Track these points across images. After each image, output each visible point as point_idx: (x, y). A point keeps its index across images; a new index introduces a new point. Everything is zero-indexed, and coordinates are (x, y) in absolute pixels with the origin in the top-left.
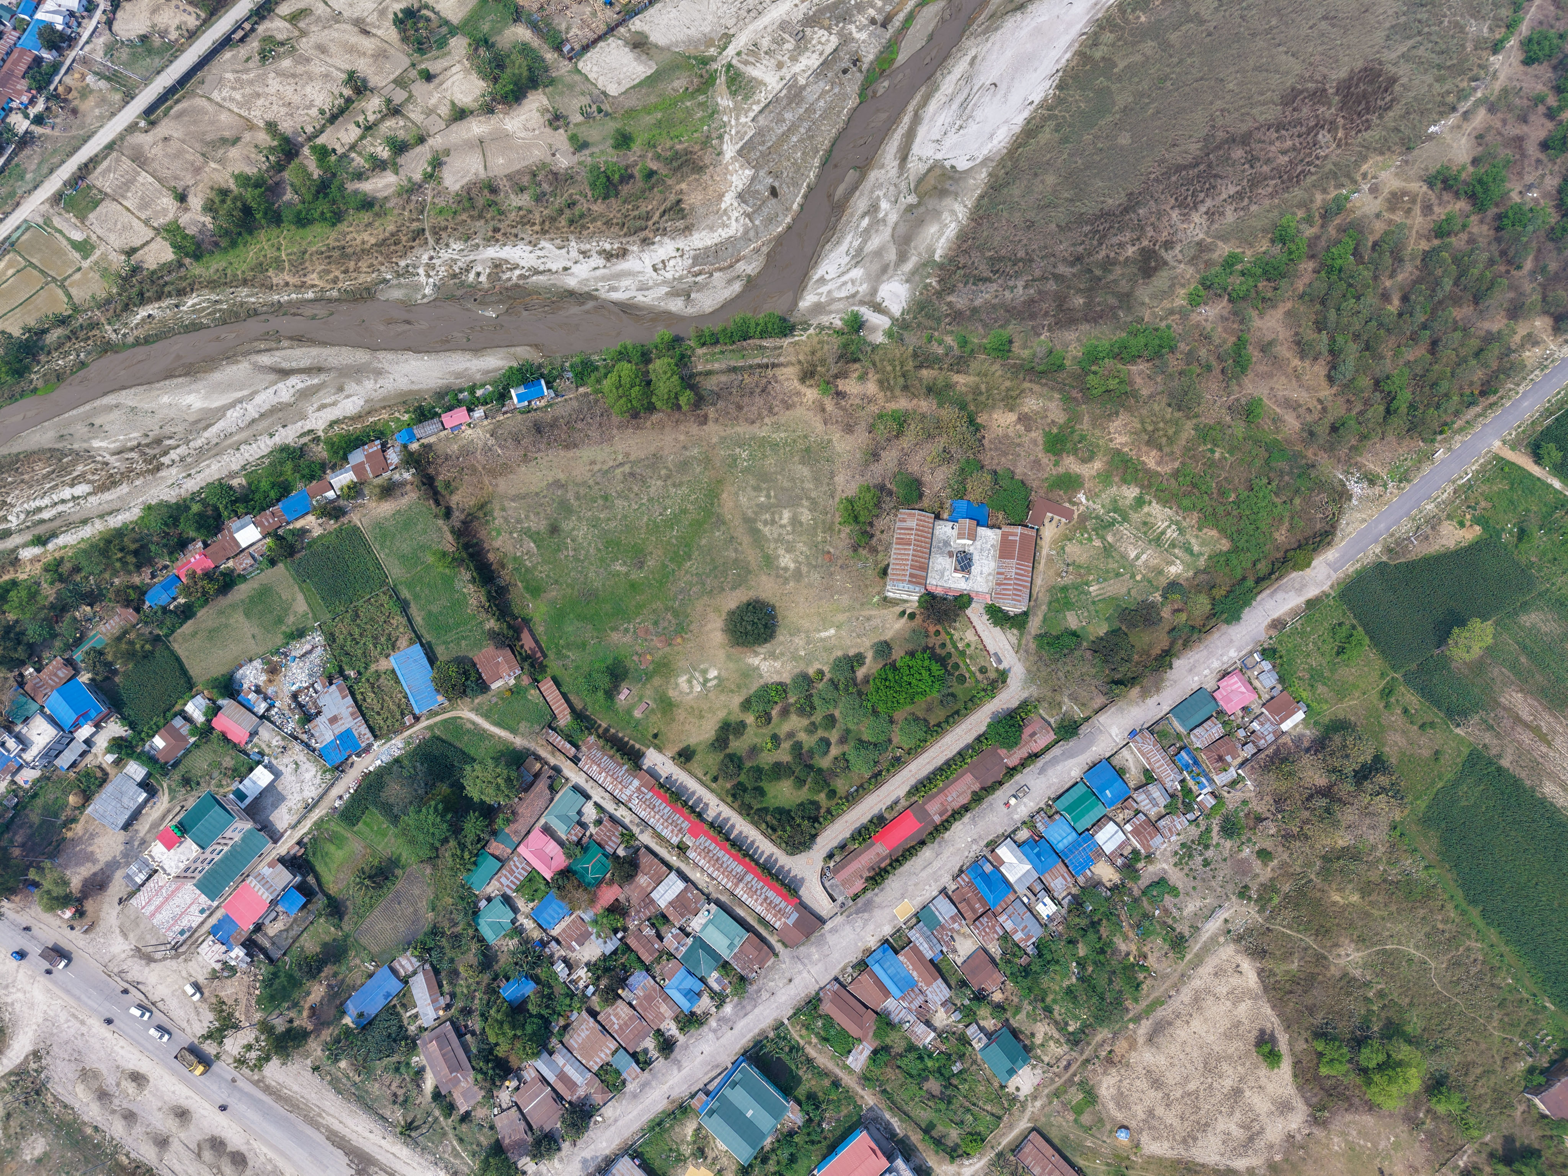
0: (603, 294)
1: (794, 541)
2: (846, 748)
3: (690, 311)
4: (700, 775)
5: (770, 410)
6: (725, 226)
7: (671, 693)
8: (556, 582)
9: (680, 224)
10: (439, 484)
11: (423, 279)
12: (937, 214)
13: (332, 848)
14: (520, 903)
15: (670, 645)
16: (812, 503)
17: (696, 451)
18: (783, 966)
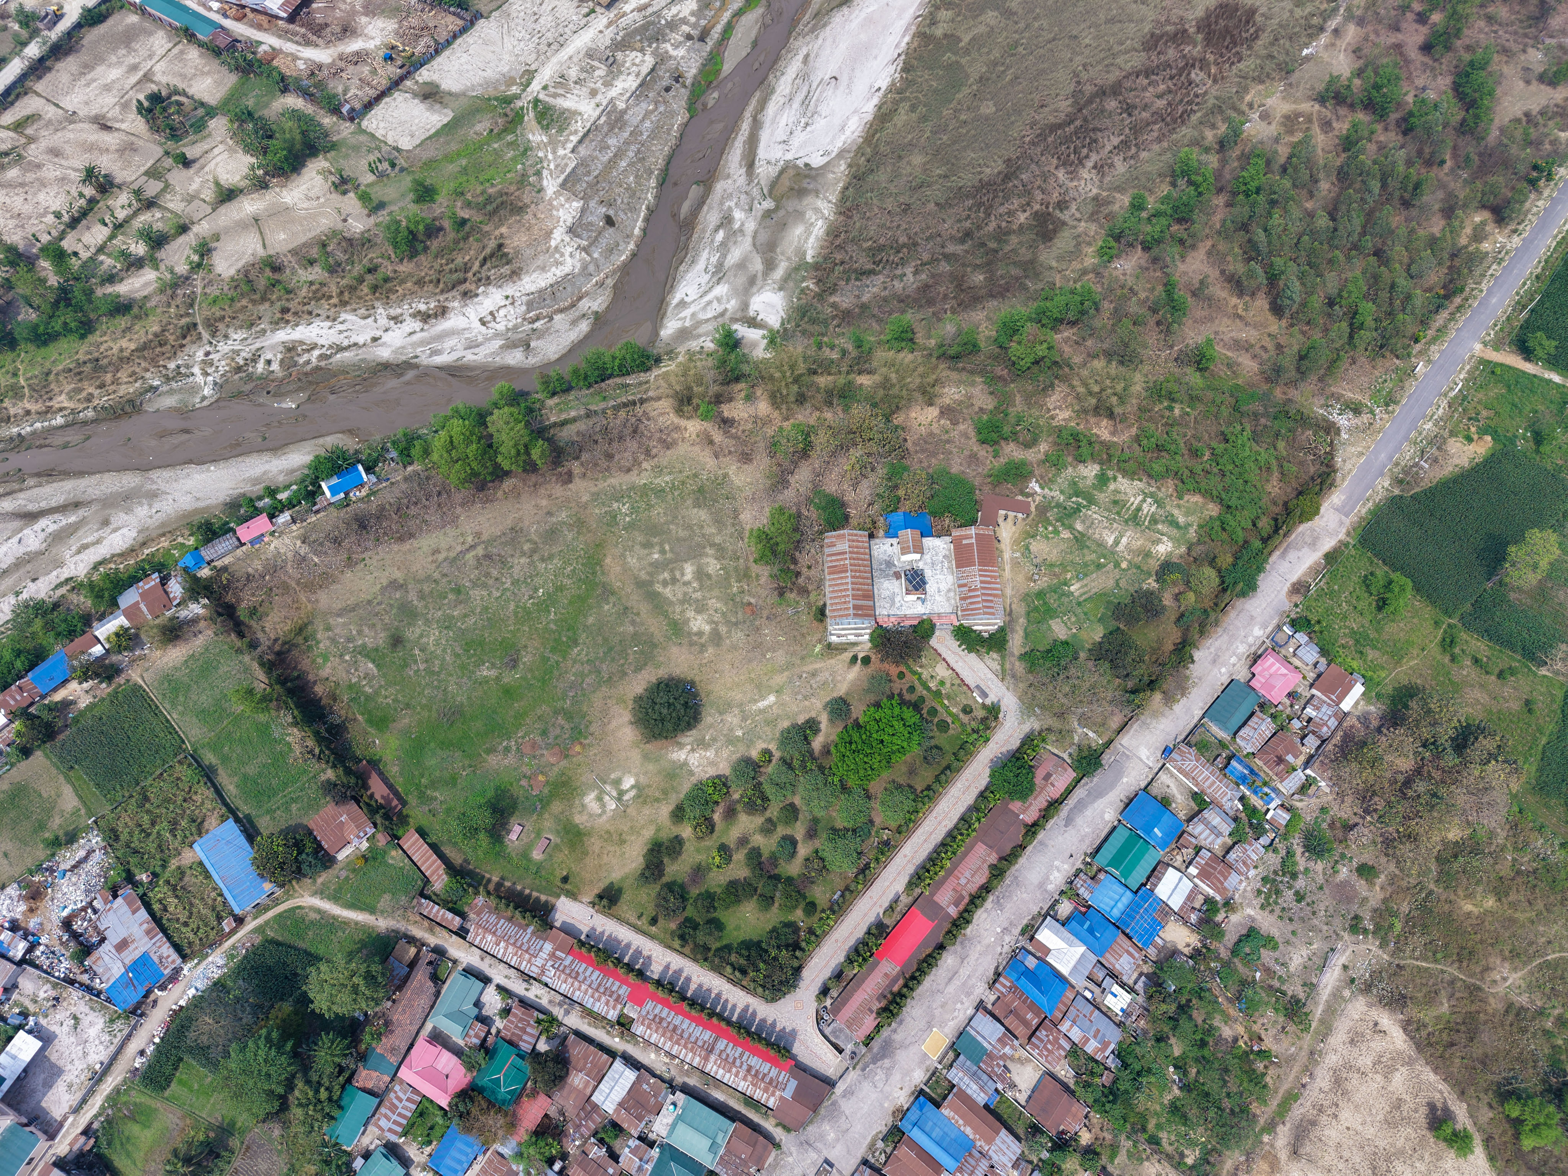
0: (425, 360)
1: (704, 598)
2: (817, 843)
3: (532, 361)
4: (633, 919)
5: (648, 453)
6: (557, 263)
7: (578, 819)
8: (408, 706)
9: (506, 270)
10: (242, 613)
11: (199, 379)
13: (134, 1129)
15: (566, 756)
16: (718, 550)
17: (564, 515)
18: (790, 1159)
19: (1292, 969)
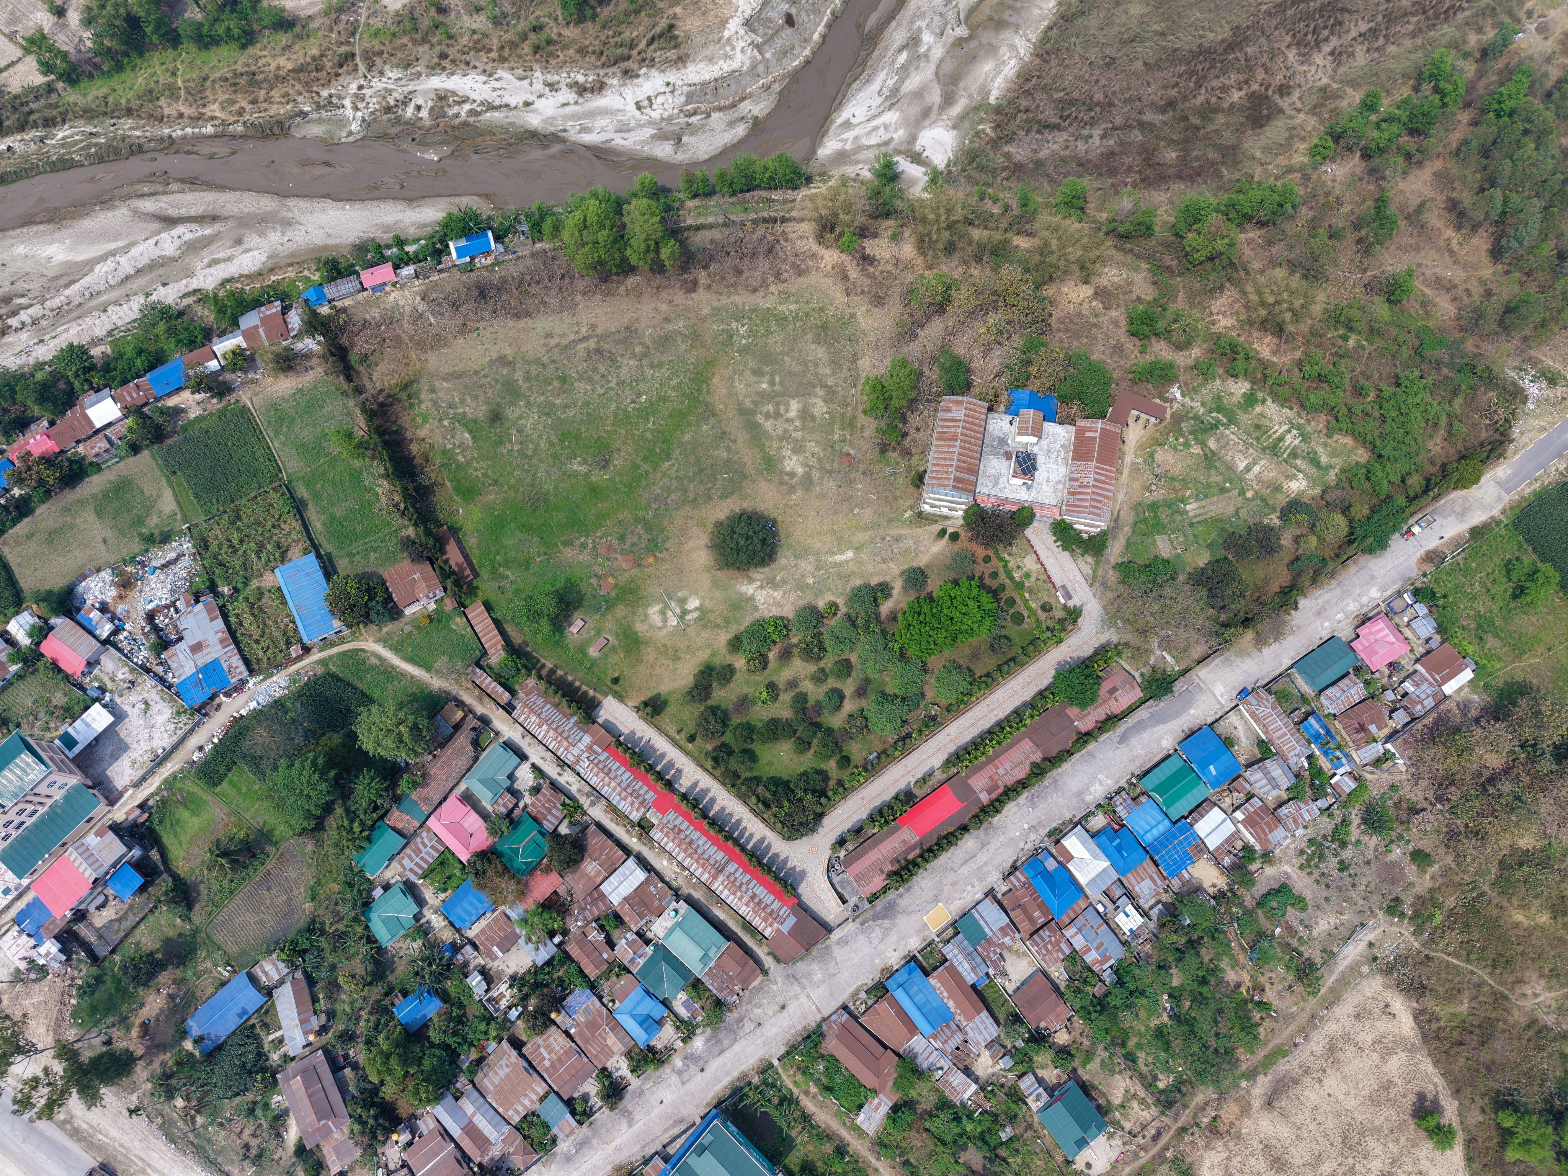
0: (573, 135)
1: (803, 439)
2: (864, 703)
3: (681, 157)
4: (672, 732)
5: (778, 275)
6: (727, 57)
7: (639, 627)
8: (496, 482)
9: (672, 54)
10: (353, 358)
11: (349, 112)
12: (992, 50)
13: (184, 814)
14: (428, 894)
15: (639, 565)
16: (828, 393)
17: (681, 324)
18: (775, 987)
19: (1315, 933)
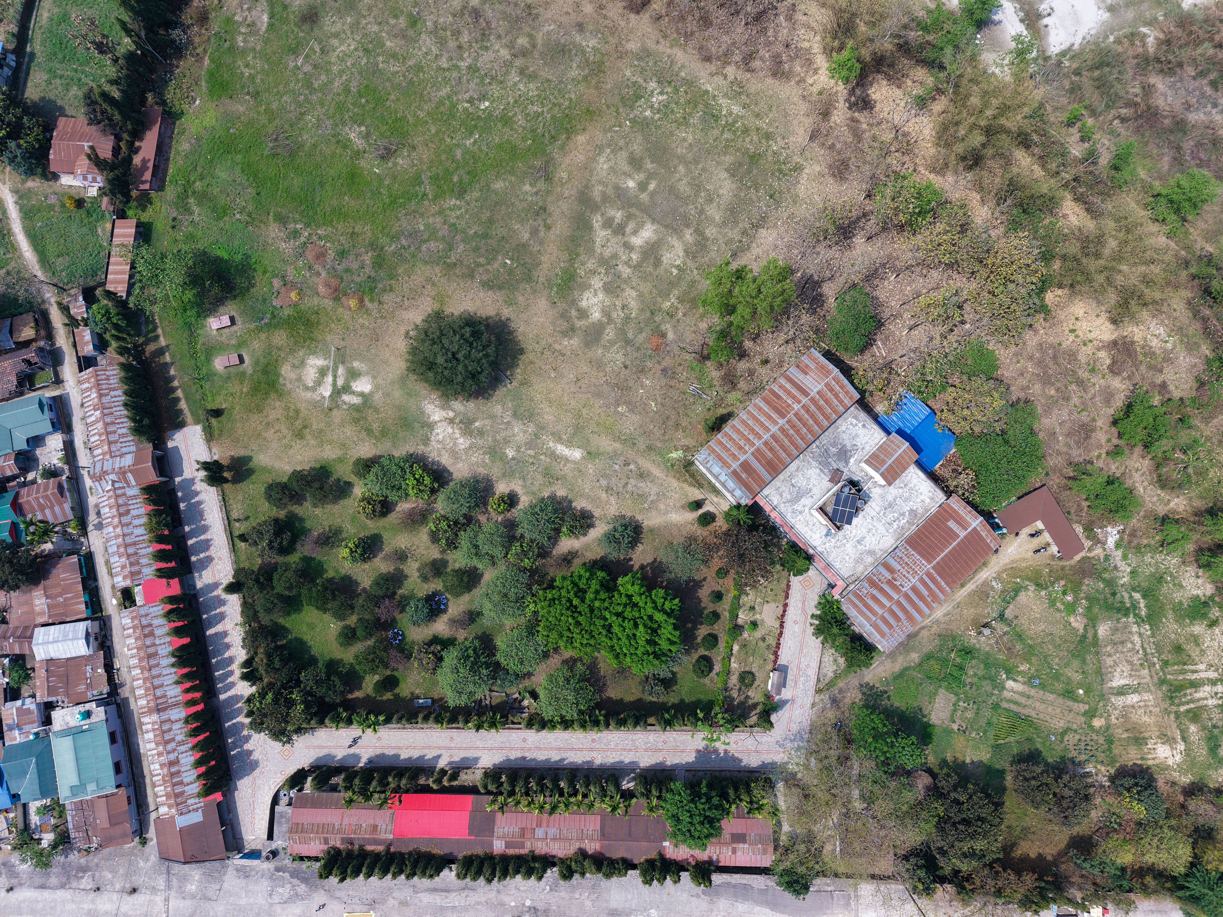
1: (628, 280)
2: (459, 633)
4: (236, 514)
7: (286, 371)
8: (256, 95)
15: (337, 299)
16: (698, 243)
17: (593, 43)
18: (142, 864)
